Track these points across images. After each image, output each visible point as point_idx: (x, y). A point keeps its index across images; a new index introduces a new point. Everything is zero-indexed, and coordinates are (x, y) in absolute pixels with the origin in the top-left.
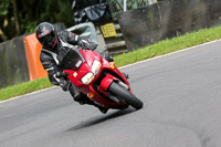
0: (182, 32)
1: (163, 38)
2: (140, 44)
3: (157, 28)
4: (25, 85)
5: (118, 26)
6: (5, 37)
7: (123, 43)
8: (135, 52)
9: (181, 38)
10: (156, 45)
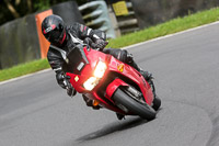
0: (194, 11)
1: (175, 16)
2: (152, 22)
3: (169, 7)
4: (36, 62)
5: (130, 4)
6: (17, 15)
7: (135, 21)
8: (146, 30)
9: (193, 17)
10: (167, 24)
